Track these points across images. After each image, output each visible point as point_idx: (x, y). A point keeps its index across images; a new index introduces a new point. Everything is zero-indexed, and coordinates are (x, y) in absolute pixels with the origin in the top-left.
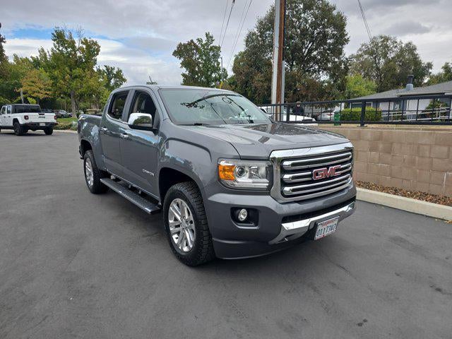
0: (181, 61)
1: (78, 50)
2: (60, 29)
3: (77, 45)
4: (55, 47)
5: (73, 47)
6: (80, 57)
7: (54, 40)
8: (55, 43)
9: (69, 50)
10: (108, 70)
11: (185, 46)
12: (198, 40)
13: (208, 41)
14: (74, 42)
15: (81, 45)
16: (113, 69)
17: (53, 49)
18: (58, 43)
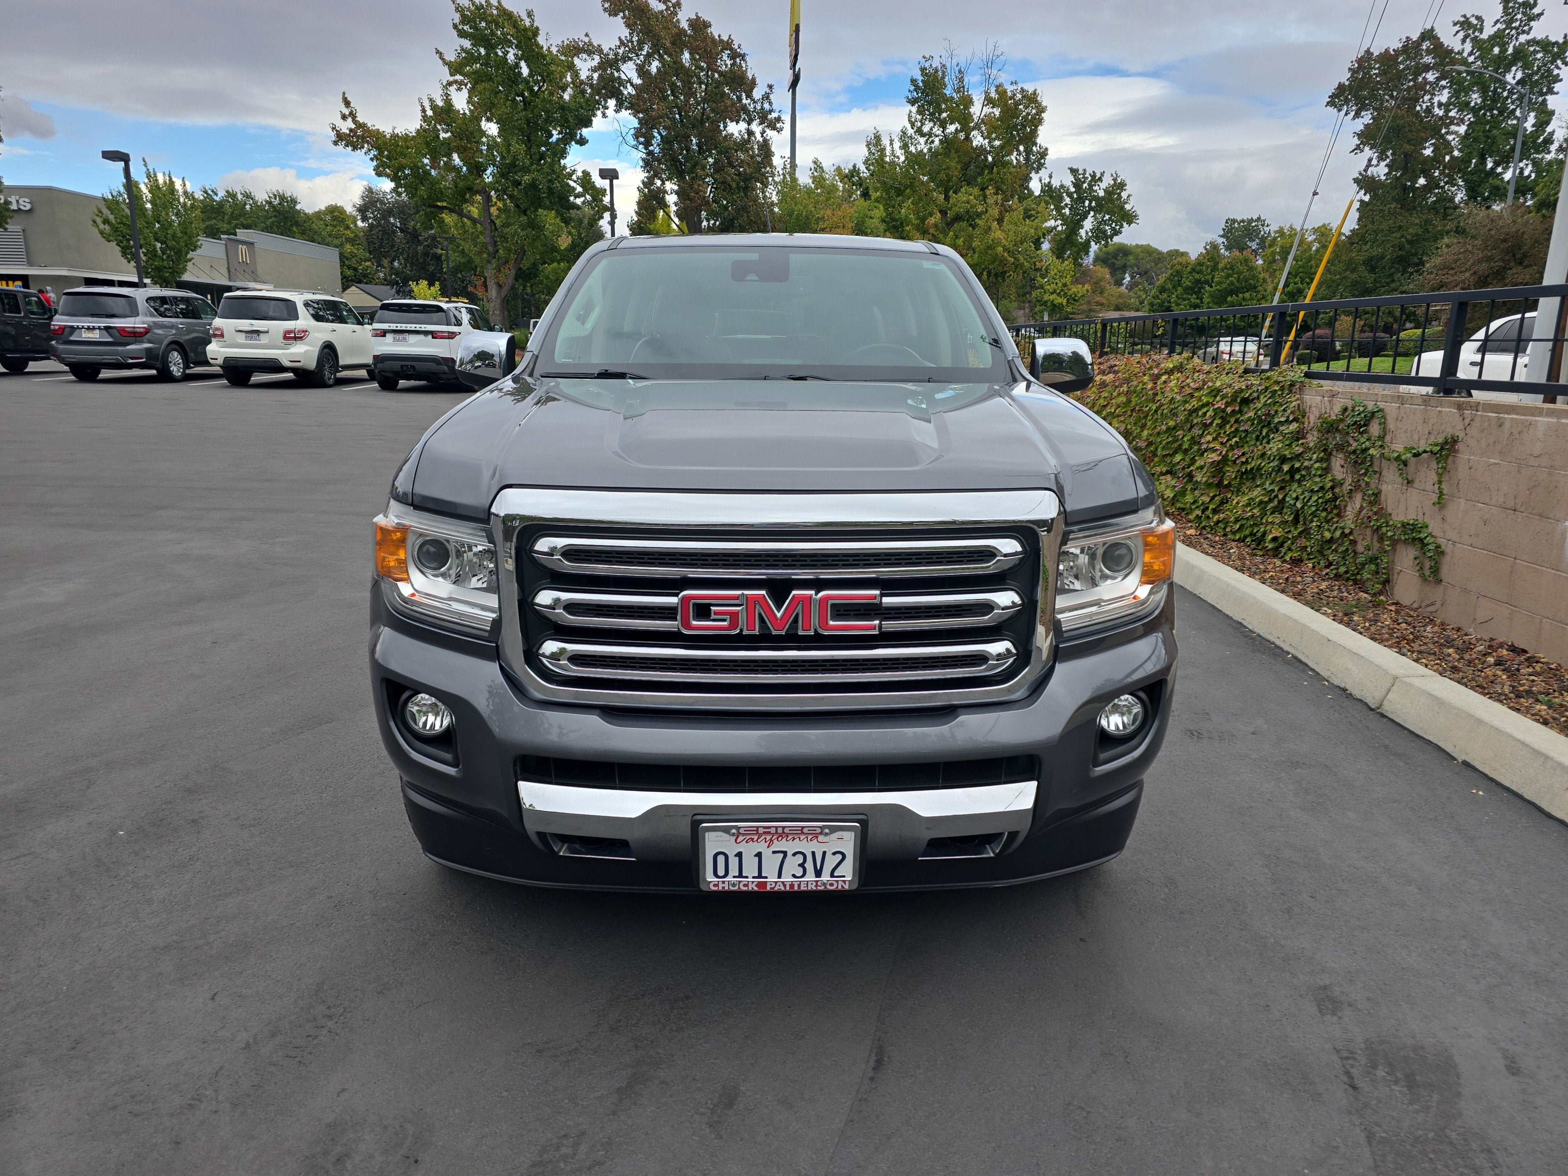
0: (1359, 125)
1: (977, 127)
2: (936, 64)
3: (977, 110)
4: (913, 125)
5: (964, 119)
6: (981, 149)
7: (912, 102)
8: (914, 109)
9: (951, 128)
10: (1077, 185)
11: (1387, 59)
12: (1465, 24)
13: (1509, 23)
14: (968, 102)
15: (987, 110)
16: (1096, 179)
17: (904, 133)
18: (920, 112)
